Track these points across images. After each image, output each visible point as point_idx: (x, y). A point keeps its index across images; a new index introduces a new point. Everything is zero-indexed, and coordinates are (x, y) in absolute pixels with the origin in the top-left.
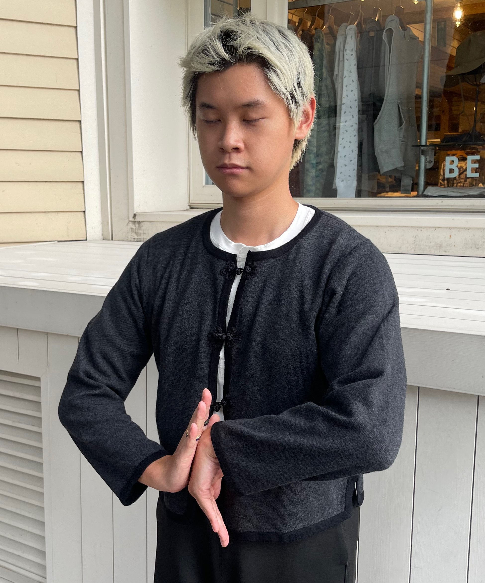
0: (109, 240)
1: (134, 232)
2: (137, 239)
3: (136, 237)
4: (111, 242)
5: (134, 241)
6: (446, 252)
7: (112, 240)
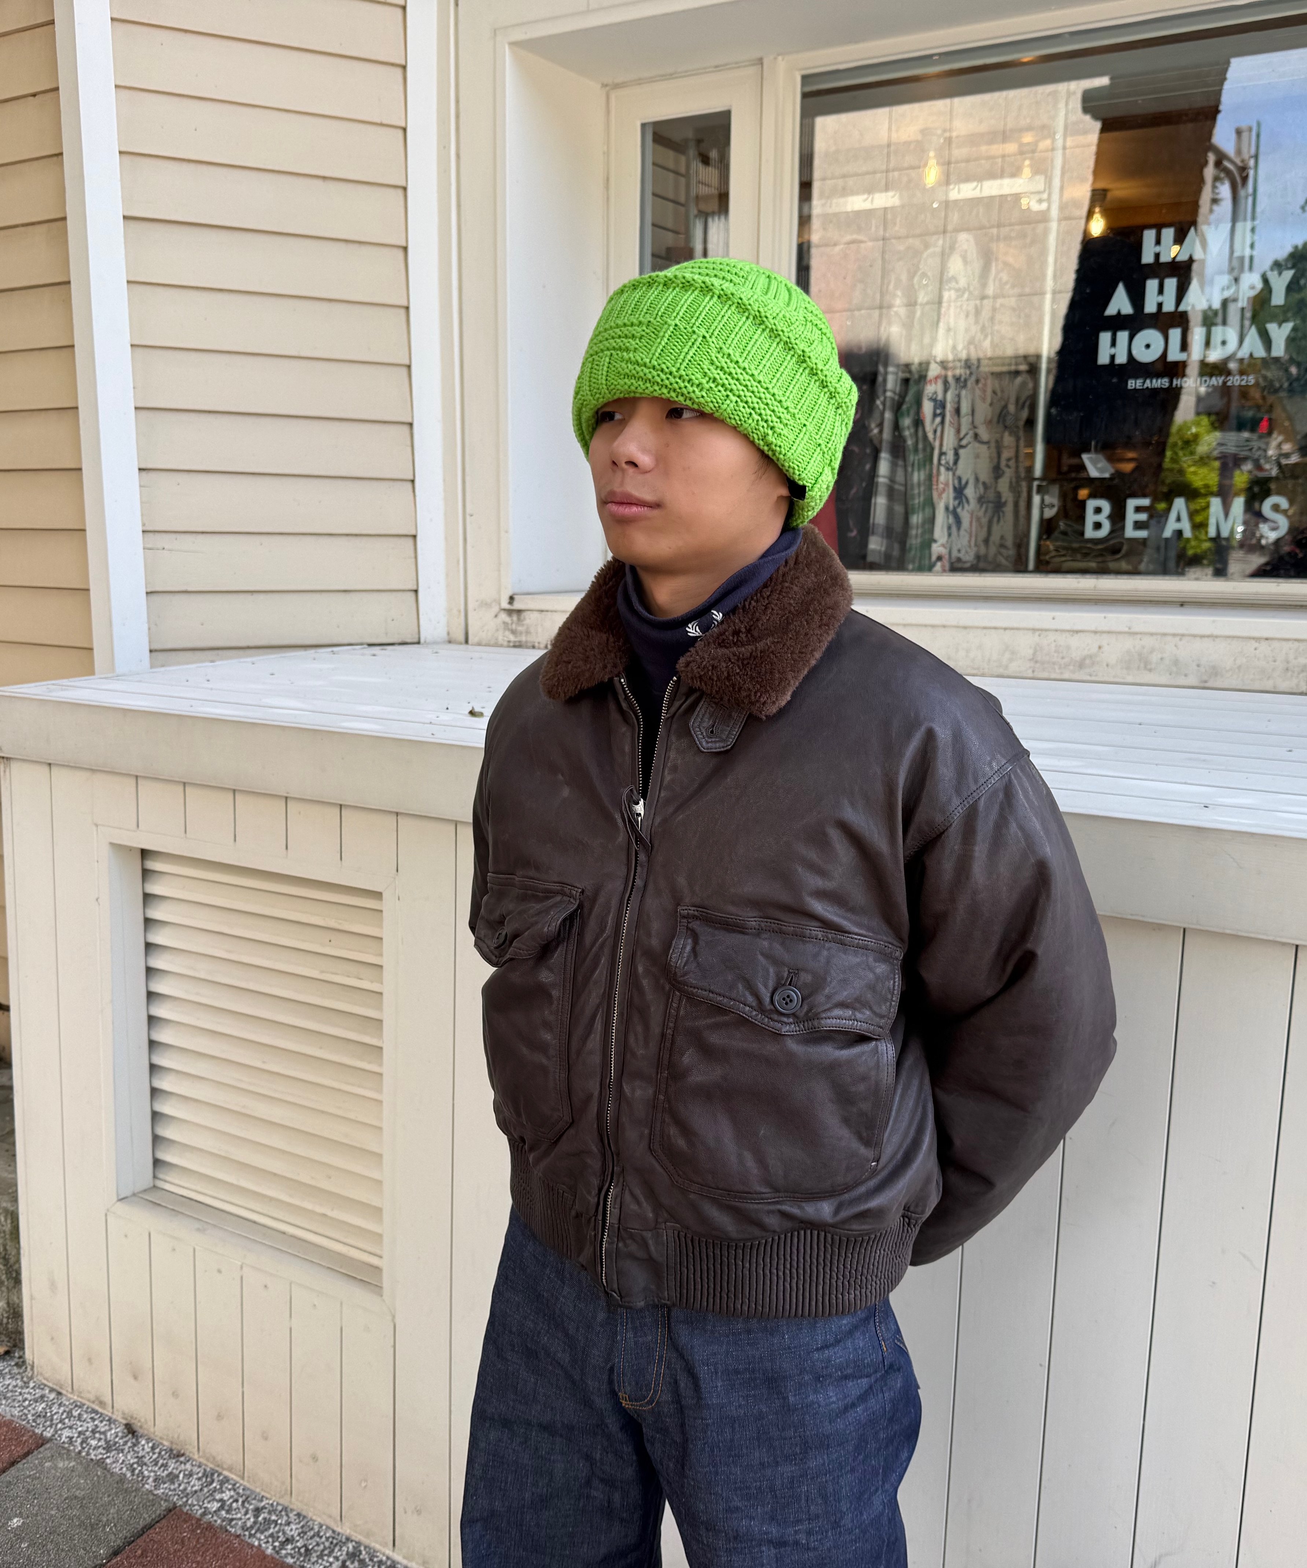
0: (461, 643)
1: (509, 629)
2: (515, 642)
3: (512, 638)
4: (464, 647)
5: (509, 646)
6: (1091, 675)
7: (467, 642)
